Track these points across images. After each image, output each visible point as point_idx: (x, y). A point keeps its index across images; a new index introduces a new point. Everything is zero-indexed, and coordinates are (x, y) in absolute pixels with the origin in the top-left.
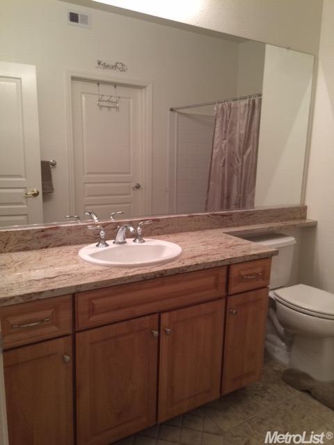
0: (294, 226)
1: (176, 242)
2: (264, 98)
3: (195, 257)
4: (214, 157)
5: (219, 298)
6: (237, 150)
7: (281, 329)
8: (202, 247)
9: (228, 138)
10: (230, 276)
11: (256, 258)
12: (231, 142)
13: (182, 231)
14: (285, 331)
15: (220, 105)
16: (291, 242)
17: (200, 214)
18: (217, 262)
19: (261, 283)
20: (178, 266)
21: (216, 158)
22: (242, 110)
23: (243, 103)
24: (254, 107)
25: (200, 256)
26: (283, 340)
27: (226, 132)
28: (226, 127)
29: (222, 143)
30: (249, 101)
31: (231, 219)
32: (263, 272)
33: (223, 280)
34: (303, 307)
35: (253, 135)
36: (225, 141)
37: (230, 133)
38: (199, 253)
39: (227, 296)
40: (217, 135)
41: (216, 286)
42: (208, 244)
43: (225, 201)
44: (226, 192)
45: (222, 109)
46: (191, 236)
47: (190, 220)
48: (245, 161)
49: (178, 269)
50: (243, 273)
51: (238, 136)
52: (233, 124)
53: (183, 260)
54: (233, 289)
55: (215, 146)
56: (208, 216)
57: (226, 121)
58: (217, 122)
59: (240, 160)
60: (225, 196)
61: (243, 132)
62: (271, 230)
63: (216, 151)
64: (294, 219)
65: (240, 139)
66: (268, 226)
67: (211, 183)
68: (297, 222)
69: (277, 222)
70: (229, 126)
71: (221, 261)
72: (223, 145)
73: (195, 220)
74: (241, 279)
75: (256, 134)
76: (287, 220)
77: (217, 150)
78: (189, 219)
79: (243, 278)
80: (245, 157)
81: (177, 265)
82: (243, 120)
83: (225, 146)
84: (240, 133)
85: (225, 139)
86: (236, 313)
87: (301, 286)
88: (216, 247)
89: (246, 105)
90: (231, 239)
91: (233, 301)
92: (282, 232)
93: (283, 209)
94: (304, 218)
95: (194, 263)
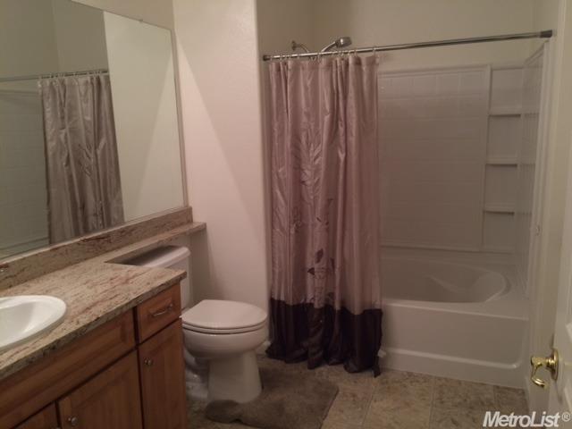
0: (185, 233)
1: (46, 292)
2: (112, 74)
3: (88, 308)
4: (50, 153)
5: (128, 353)
6: (84, 143)
7: (191, 359)
8: (90, 291)
9: (67, 127)
10: (139, 319)
11: (164, 287)
12: (73, 131)
13: (45, 273)
14: (196, 360)
15: (48, 82)
16: (185, 254)
17: (66, 243)
18: (121, 308)
19: (172, 315)
20: (73, 329)
21: (54, 155)
22: (82, 89)
23: (82, 80)
24: (100, 86)
25: (95, 304)
26: (195, 371)
27: (63, 118)
28: (62, 111)
29: (61, 133)
30: (92, 79)
31: (109, 241)
32: (173, 302)
33: (130, 328)
34: (213, 326)
35: (105, 122)
36: (64, 131)
37: (69, 118)
38: (91, 301)
39: (138, 345)
40: (49, 123)
41: (123, 337)
42: (94, 285)
43: (80, 213)
44: (78, 201)
45: (51, 86)
46: (63, 277)
47: (55, 255)
48: (99, 157)
49: (75, 333)
50: (152, 311)
51: (82, 123)
52: (72, 108)
53: (73, 317)
54: (144, 335)
55: (49, 138)
56: (78, 244)
57: (61, 103)
58: (47, 104)
59: (92, 155)
60: (79, 205)
61: (89, 118)
62: (160, 244)
63: (51, 145)
64: (182, 224)
65: (86, 128)
66: (157, 241)
67: (53, 191)
68: (185, 229)
69: (163, 232)
70: (66, 111)
71: (127, 304)
72: (62, 137)
73: (61, 254)
74: (151, 317)
75: (109, 122)
76: (173, 228)
77: (54, 143)
78: (53, 253)
79: (153, 316)
80: (99, 152)
81: (70, 328)
82: (87, 102)
83: (66, 138)
84: (84, 120)
85: (63, 128)
86: (152, 362)
87: (204, 303)
88: (108, 286)
89: (87, 82)
90: (121, 269)
91: (146, 349)
92: (173, 243)
93: (167, 216)
94: (190, 221)
95: (94, 318)
